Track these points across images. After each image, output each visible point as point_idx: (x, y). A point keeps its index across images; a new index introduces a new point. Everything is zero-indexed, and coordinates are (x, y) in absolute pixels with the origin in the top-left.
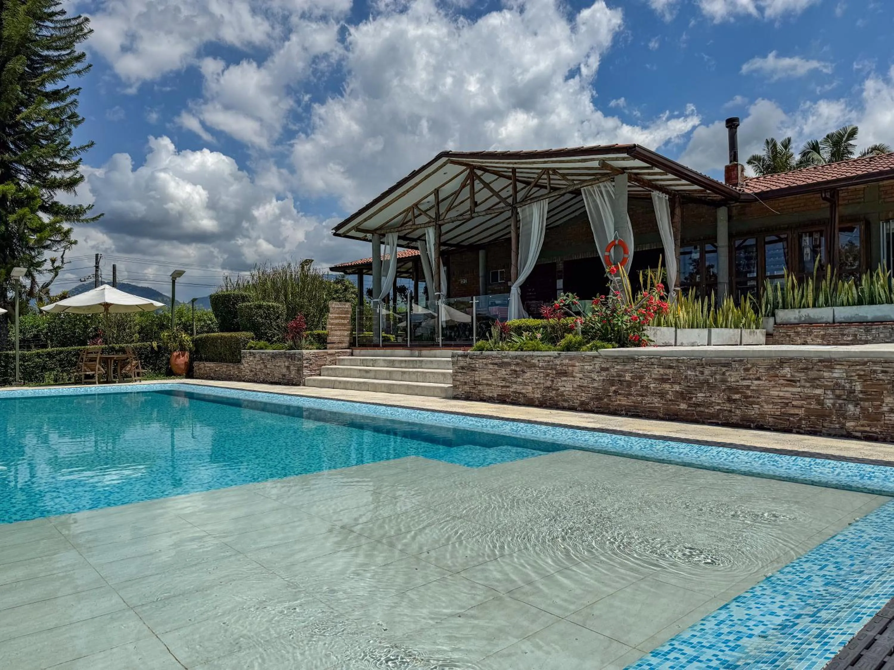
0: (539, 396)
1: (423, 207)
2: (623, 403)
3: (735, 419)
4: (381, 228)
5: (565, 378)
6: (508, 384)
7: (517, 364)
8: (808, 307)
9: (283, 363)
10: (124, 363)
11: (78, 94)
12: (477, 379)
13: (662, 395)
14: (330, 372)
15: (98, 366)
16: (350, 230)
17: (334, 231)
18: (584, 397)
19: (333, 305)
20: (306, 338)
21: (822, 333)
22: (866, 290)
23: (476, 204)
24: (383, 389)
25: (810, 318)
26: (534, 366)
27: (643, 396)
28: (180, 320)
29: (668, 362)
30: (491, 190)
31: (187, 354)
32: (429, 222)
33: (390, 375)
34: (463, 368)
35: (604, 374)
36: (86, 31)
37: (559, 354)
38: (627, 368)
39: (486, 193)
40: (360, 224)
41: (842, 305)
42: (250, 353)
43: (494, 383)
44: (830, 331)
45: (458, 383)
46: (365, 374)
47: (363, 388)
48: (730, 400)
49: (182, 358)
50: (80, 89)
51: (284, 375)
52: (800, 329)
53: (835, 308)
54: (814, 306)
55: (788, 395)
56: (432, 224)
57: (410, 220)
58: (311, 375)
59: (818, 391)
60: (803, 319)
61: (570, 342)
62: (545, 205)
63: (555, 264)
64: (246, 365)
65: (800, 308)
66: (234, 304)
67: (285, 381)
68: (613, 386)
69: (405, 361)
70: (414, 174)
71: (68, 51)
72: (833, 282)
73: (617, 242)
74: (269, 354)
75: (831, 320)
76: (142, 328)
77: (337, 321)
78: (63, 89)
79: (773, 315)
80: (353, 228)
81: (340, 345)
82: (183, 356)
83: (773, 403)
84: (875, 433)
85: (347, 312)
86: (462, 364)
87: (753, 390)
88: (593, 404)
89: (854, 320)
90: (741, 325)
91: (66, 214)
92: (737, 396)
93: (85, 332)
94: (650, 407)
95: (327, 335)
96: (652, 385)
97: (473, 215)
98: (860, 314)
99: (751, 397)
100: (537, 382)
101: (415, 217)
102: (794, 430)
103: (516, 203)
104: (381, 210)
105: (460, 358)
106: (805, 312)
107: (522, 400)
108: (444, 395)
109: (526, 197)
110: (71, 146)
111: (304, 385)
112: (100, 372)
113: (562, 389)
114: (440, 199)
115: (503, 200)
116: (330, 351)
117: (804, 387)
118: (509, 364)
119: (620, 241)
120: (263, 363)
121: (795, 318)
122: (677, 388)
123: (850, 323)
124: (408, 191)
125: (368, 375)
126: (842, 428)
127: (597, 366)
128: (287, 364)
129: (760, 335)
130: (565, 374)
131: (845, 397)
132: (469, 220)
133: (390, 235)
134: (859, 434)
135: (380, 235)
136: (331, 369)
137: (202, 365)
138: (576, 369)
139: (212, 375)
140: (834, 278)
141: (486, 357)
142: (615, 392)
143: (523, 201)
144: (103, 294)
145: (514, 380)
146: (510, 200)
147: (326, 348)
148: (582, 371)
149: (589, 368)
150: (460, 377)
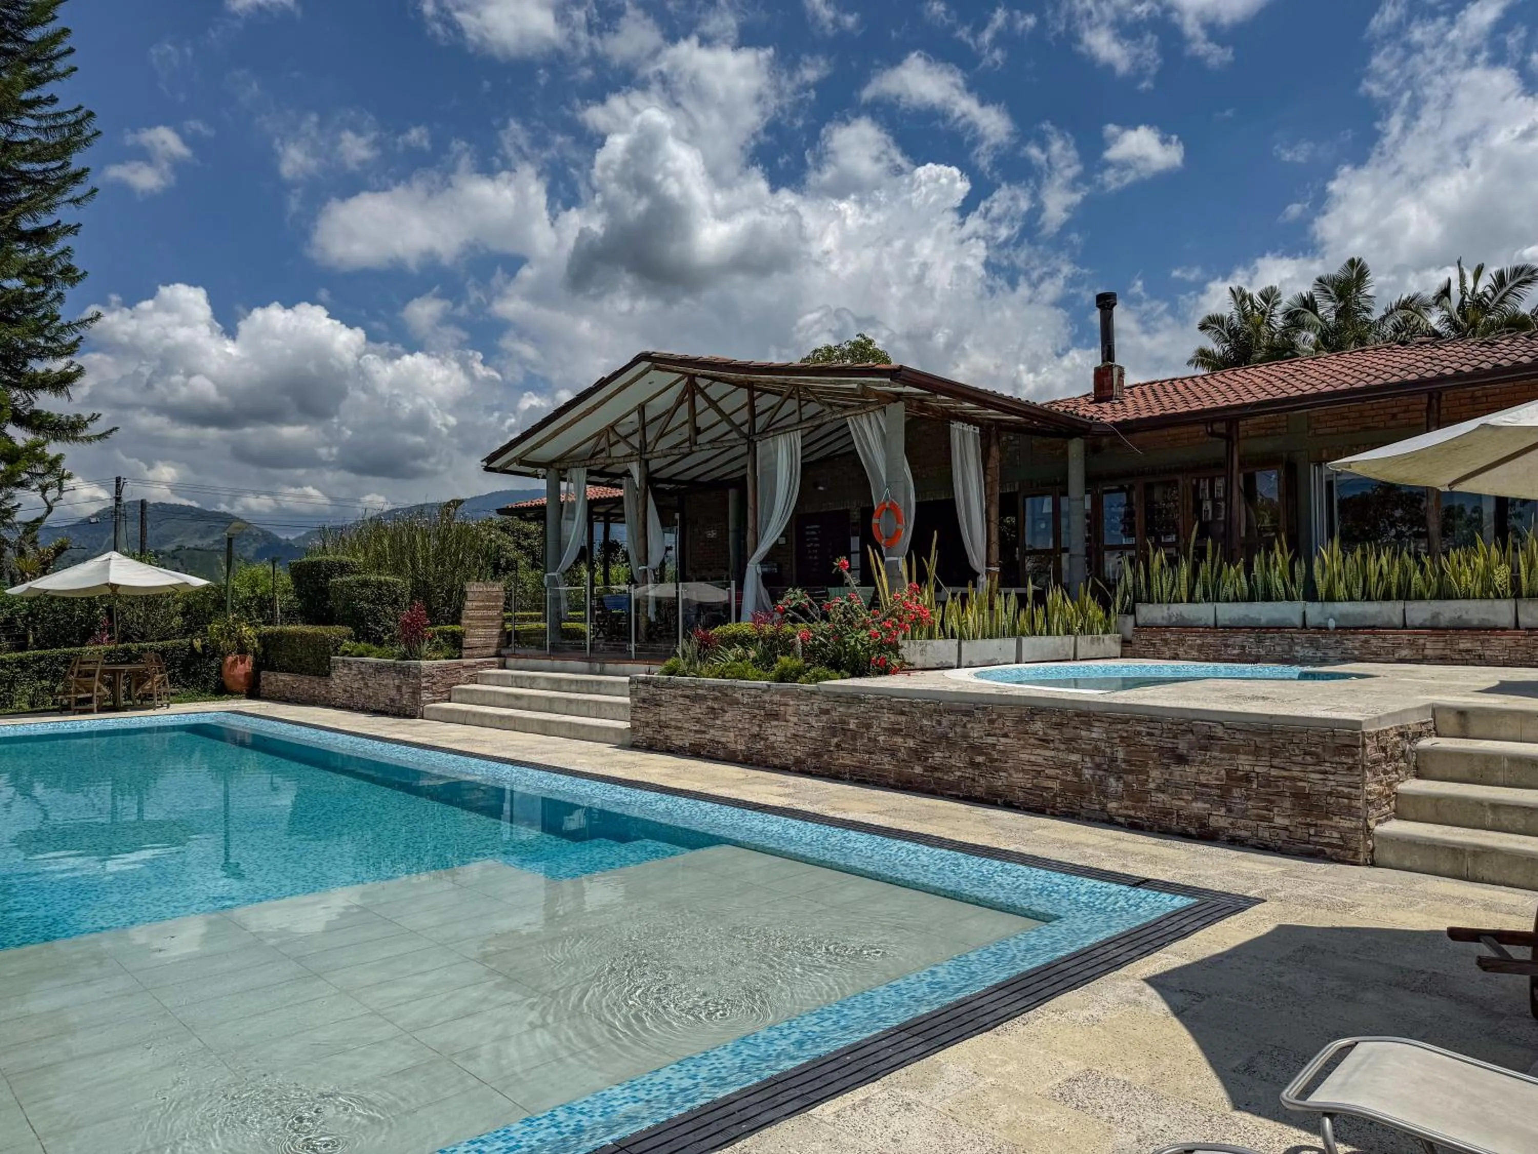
0: (743, 748)
1: (622, 430)
2: (848, 762)
3: (979, 791)
4: (561, 459)
5: (776, 723)
6: (703, 728)
7: (715, 699)
8: (1182, 601)
9: (391, 681)
10: (140, 678)
11: (76, 234)
12: (663, 718)
13: (892, 752)
14: (464, 695)
15: (97, 684)
16: (510, 463)
17: (485, 464)
18: (799, 751)
19: (474, 588)
20: (430, 639)
21: (1198, 642)
22: (1259, 580)
23: (698, 431)
24: (536, 728)
25: (1183, 618)
26: (737, 702)
27: (870, 753)
28: (253, 591)
29: (900, 706)
30: (719, 411)
31: (250, 658)
32: (631, 455)
33: (550, 705)
34: (644, 701)
35: (824, 718)
36: (87, 133)
37: (769, 686)
38: (852, 711)
39: (710, 417)
40: (526, 453)
41: (1227, 600)
42: (343, 661)
43: (685, 725)
44: (1210, 640)
45: (638, 723)
46: (513, 702)
47: (507, 725)
48: (973, 764)
49: (240, 666)
50: (79, 225)
51: (392, 700)
52: (1168, 635)
53: (1218, 605)
54: (1190, 600)
55: (1040, 760)
56: (633, 458)
57: (603, 450)
58: (434, 701)
59: (1074, 757)
60: (1174, 619)
61: (786, 669)
62: (796, 438)
63: (847, 512)
64: (338, 681)
65: (1169, 602)
66: (327, 577)
67: (395, 710)
68: (835, 736)
69: (577, 681)
70: (602, 383)
71: (59, 163)
72: (1216, 565)
73: (887, 505)
74: (370, 665)
75: (1211, 622)
76: (188, 606)
77: (480, 613)
78: (50, 227)
79: (1132, 611)
80: (514, 460)
81: (485, 652)
82: (243, 662)
83: (1023, 770)
84: (1141, 818)
85: (497, 598)
86: (643, 694)
87: (1000, 751)
88: (811, 762)
89: (1242, 624)
90: (1076, 629)
91: (53, 429)
92: (980, 759)
93: (90, 613)
94: (879, 770)
95: (464, 634)
96: (881, 738)
97: (694, 448)
98: (1252, 616)
99: (996, 760)
100: (740, 726)
101: (611, 446)
102: (1048, 811)
103: (754, 434)
104: (556, 434)
105: (640, 686)
106: (1176, 608)
107: (721, 753)
108: (619, 741)
109: (769, 426)
110: (63, 321)
111: (422, 718)
112: (100, 694)
113: (772, 738)
114: (647, 420)
115: (736, 428)
116: (466, 662)
117: (1058, 750)
118: (704, 698)
119: (892, 504)
120: (363, 679)
121: (1163, 618)
122: (911, 743)
123: (1234, 628)
124: (595, 408)
125: (519, 703)
126: (1102, 810)
127: (815, 707)
128: (397, 682)
129: (1111, 643)
130: (775, 716)
131: (1105, 767)
132: (685, 456)
133: (574, 470)
134: (1121, 820)
135: (559, 470)
136: (467, 691)
137: (272, 679)
138: (790, 710)
139: (288, 694)
140: (1218, 559)
141: (676, 686)
142: (837, 745)
143: (763, 431)
144: (106, 568)
145: (711, 722)
146: (745, 429)
147: (460, 657)
148: (796, 714)
149: (806, 708)
150: (641, 716)
